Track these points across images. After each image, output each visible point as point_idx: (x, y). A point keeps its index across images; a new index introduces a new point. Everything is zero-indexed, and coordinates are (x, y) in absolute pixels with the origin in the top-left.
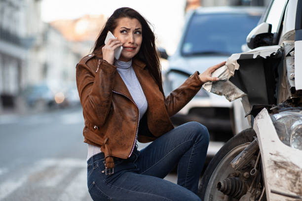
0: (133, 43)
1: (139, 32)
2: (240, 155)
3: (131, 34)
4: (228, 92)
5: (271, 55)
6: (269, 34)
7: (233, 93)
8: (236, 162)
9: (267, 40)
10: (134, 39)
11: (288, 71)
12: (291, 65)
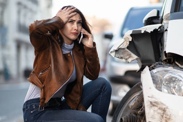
0: (77, 30)
2: (134, 99)
3: (76, 24)
4: (126, 56)
5: (154, 30)
6: (157, 17)
7: (130, 57)
8: (132, 104)
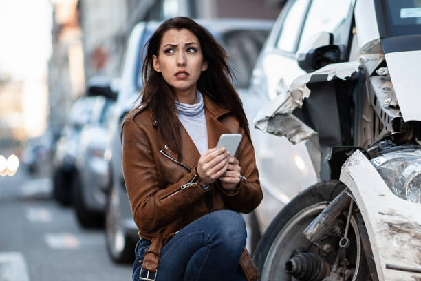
1: (193, 48)
3: (180, 53)
4: (290, 130)
5: (352, 75)
6: (332, 47)
7: (298, 132)
8: (312, 230)
9: (330, 55)
10: (184, 58)
11: (378, 96)
12: (380, 87)
